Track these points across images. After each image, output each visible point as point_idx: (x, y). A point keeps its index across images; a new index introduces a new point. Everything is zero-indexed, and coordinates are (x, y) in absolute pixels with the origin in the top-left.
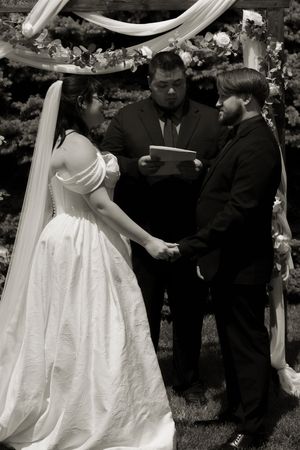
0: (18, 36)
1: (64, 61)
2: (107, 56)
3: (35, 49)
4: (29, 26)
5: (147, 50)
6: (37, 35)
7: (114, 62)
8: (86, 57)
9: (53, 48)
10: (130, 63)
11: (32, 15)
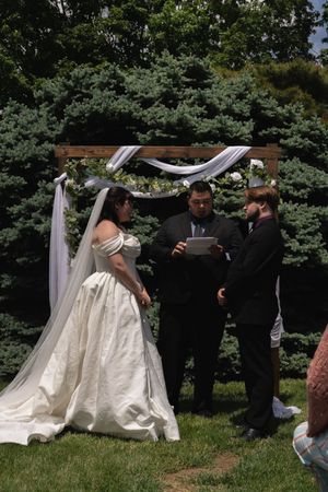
0: (104, 171)
2: (160, 186)
3: (114, 181)
4: (111, 166)
5: (186, 183)
6: (116, 172)
7: (165, 190)
8: (147, 186)
9: (126, 180)
10: (175, 191)
11: (113, 159)
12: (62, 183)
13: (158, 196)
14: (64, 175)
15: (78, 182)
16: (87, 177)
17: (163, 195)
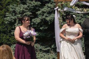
1: (78, 11)
2: (86, 10)
3: (72, 9)
4: (71, 4)
6: (73, 6)
8: (82, 10)
9: (76, 8)
11: (72, 2)
12: (57, 10)
13: (86, 13)
14: (57, 7)
15: (62, 9)
16: (64, 7)
17: (87, 12)
